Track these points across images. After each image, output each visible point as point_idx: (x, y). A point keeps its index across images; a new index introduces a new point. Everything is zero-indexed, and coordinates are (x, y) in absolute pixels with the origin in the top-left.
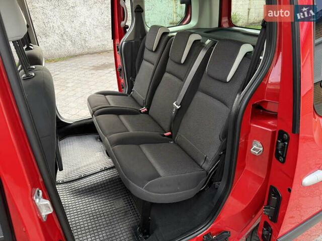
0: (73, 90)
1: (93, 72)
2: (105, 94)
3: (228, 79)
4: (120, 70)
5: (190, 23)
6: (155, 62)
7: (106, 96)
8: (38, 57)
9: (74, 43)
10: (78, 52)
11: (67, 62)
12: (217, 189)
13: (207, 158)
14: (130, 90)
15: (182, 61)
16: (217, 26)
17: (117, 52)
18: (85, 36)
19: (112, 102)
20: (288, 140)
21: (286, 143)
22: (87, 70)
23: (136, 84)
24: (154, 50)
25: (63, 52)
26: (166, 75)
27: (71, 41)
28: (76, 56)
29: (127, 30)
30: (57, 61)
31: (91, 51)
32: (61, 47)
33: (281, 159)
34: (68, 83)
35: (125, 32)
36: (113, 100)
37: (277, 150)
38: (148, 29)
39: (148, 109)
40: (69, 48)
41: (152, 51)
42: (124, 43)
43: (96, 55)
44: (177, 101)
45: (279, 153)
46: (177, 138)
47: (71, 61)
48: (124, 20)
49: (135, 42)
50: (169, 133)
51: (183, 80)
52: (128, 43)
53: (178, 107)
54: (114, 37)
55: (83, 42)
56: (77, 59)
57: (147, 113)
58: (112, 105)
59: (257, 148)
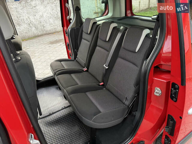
0: (39, 58)
1: (50, 45)
2: (60, 61)
3: (137, 51)
4: (68, 45)
5: (109, 14)
6: (90, 40)
7: (61, 62)
8: (19, 43)
9: (37, 28)
10: (40, 34)
11: (34, 40)
12: (135, 116)
13: (127, 98)
14: (75, 57)
15: (107, 40)
16: (124, 15)
17: (66, 35)
18: (43, 24)
19: (66, 66)
20: (178, 89)
21: (177, 90)
22: (47, 45)
23: (79, 53)
24: (89, 33)
25: (30, 34)
26: (97, 48)
27: (35, 27)
28: (39, 36)
29: (71, 21)
30: (27, 40)
31: (47, 32)
32: (29, 31)
33: (175, 99)
34: (35, 53)
35: (70, 23)
36: (66, 65)
37: (171, 94)
38: (84, 20)
39: (88, 69)
40: (34, 31)
41: (88, 34)
42: (70, 29)
43: (51, 34)
44: (106, 64)
45: (173, 96)
46: (108, 86)
47: (36, 39)
48: (68, 15)
49: (77, 28)
50: (102, 83)
51: (108, 51)
52: (72, 29)
53: (107, 68)
54: (63, 26)
55: (42, 27)
56: (40, 38)
57: (87, 71)
58: (66, 68)
59: (158, 91)
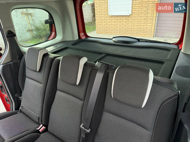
3: (143, 105)
4: (1, 87)
5: (57, 37)
6: (43, 81)
15: (78, 83)
16: (78, 38)
24: (38, 70)
26: (58, 93)
52: (6, 65)
53: (88, 131)
57: (46, 131)
